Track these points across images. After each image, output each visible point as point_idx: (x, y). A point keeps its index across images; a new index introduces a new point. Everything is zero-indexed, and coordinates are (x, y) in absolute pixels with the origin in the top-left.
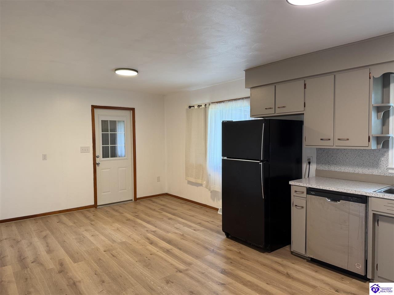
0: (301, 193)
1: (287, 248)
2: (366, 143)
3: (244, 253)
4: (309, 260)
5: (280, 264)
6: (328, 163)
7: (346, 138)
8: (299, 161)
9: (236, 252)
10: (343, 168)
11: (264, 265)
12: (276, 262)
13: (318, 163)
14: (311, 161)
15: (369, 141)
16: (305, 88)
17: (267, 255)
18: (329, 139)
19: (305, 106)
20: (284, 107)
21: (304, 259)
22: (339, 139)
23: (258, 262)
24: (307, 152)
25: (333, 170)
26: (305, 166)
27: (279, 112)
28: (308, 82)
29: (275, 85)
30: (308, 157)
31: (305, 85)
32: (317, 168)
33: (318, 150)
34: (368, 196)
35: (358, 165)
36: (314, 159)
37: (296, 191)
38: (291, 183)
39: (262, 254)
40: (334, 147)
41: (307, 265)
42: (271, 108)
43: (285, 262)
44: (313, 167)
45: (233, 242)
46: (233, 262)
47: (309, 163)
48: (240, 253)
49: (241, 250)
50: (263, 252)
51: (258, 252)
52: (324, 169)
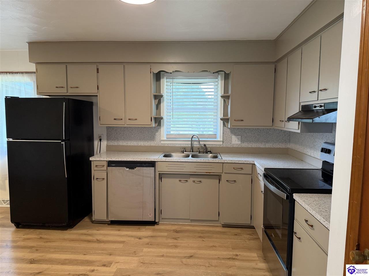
0: (102, 166)
1: (86, 219)
2: (149, 123)
3: (45, 236)
4: (109, 223)
5: (87, 234)
6: (117, 139)
7: (134, 118)
8: (91, 139)
9: (37, 238)
10: (129, 143)
11: (73, 240)
12: (82, 234)
13: (108, 139)
14: (102, 138)
15: (151, 121)
16: (98, 72)
17: (71, 231)
18: (122, 119)
19: (98, 89)
20: (77, 87)
21: (105, 224)
22: (129, 119)
23: (65, 240)
24: (98, 130)
25: (121, 145)
26: (96, 143)
27: (72, 92)
28: (101, 67)
29: (67, 64)
30: (99, 135)
31: (98, 69)
32: (108, 144)
33: (108, 128)
34: (156, 161)
35: (140, 140)
36: (104, 137)
37: (97, 166)
38: (91, 159)
39: (65, 231)
40: (126, 126)
41: (110, 227)
42: (63, 87)
43: (90, 232)
44: (104, 143)
45: (27, 231)
46: (38, 249)
47: (100, 140)
48: (41, 238)
49: (42, 235)
50: (66, 230)
51: (60, 231)
52: (114, 144)
